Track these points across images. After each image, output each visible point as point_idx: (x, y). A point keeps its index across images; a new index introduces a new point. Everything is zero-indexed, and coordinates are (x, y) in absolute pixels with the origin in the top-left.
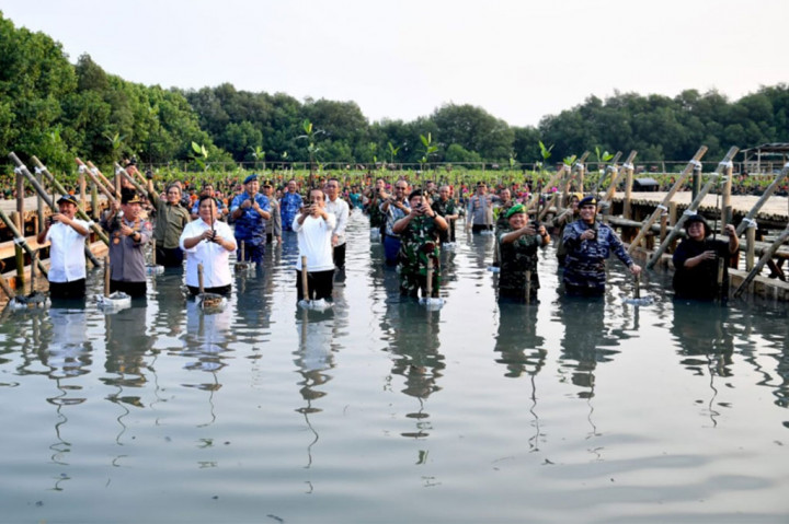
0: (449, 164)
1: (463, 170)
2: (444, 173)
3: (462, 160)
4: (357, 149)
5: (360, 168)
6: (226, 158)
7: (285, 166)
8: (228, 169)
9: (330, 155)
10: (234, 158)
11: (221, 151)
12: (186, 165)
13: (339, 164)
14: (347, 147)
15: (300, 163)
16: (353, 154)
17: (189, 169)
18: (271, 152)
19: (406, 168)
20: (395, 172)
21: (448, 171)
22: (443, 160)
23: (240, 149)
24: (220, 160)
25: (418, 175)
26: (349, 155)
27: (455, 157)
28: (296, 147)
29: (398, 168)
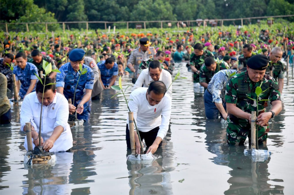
0: (271, 18)
1: (285, 22)
2: (265, 27)
3: (284, 13)
4: (178, 6)
5: (181, 26)
6: (49, 18)
7: (108, 25)
8: (51, 29)
9: (151, 13)
10: (56, 17)
11: (43, 10)
12: (7, 25)
13: (161, 22)
14: (168, 5)
15: (122, 22)
16: (174, 12)
17: (10, 29)
18: (94, 12)
19: (227, 24)
20: (216, 28)
21: (269, 24)
22: (265, 13)
23: (62, 8)
24: (43, 20)
25: (238, 30)
26: (170, 13)
27: (277, 10)
28: (117, 6)
29: (219, 24)
